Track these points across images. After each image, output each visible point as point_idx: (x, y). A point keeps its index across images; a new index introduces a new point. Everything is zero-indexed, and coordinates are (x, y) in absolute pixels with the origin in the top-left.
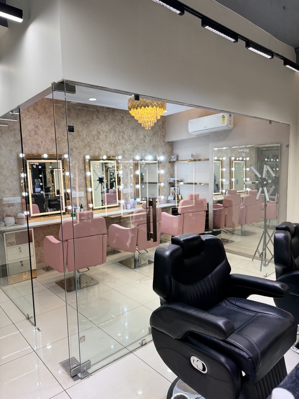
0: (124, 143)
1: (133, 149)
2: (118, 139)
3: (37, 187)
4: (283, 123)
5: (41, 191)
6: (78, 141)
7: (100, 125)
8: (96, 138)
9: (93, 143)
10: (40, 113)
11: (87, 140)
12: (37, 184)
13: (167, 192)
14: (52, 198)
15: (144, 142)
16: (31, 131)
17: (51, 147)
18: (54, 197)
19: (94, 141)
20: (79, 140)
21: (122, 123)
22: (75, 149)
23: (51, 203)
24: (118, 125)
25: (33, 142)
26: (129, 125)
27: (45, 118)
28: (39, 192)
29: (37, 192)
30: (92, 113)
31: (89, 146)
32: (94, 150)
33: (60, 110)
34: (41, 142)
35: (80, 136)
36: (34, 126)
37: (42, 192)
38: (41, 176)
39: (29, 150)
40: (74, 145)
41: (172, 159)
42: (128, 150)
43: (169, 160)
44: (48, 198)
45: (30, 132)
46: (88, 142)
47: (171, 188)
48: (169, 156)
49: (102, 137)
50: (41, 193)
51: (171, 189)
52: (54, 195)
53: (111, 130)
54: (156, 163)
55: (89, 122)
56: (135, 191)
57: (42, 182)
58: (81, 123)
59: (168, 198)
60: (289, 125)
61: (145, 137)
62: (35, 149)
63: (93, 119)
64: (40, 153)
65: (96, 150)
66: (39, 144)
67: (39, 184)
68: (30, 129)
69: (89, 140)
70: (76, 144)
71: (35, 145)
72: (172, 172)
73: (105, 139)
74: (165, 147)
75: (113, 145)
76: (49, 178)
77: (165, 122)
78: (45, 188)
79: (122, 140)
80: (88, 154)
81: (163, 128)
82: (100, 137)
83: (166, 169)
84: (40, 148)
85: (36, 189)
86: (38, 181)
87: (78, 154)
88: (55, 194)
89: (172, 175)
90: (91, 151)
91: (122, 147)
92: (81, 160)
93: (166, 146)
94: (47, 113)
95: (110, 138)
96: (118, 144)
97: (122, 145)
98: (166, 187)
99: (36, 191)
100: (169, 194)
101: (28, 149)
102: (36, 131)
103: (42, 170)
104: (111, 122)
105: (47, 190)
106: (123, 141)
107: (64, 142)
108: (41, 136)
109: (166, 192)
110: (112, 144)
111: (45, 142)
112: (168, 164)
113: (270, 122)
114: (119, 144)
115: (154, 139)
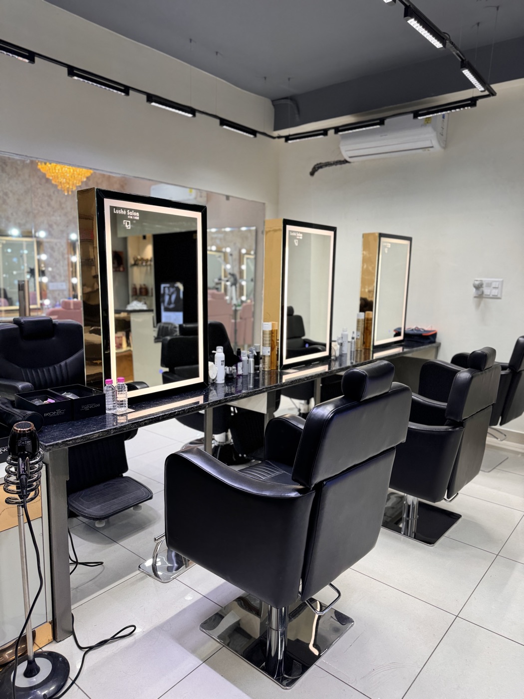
4: (252, 201)
60: (264, 204)
113: (228, 197)
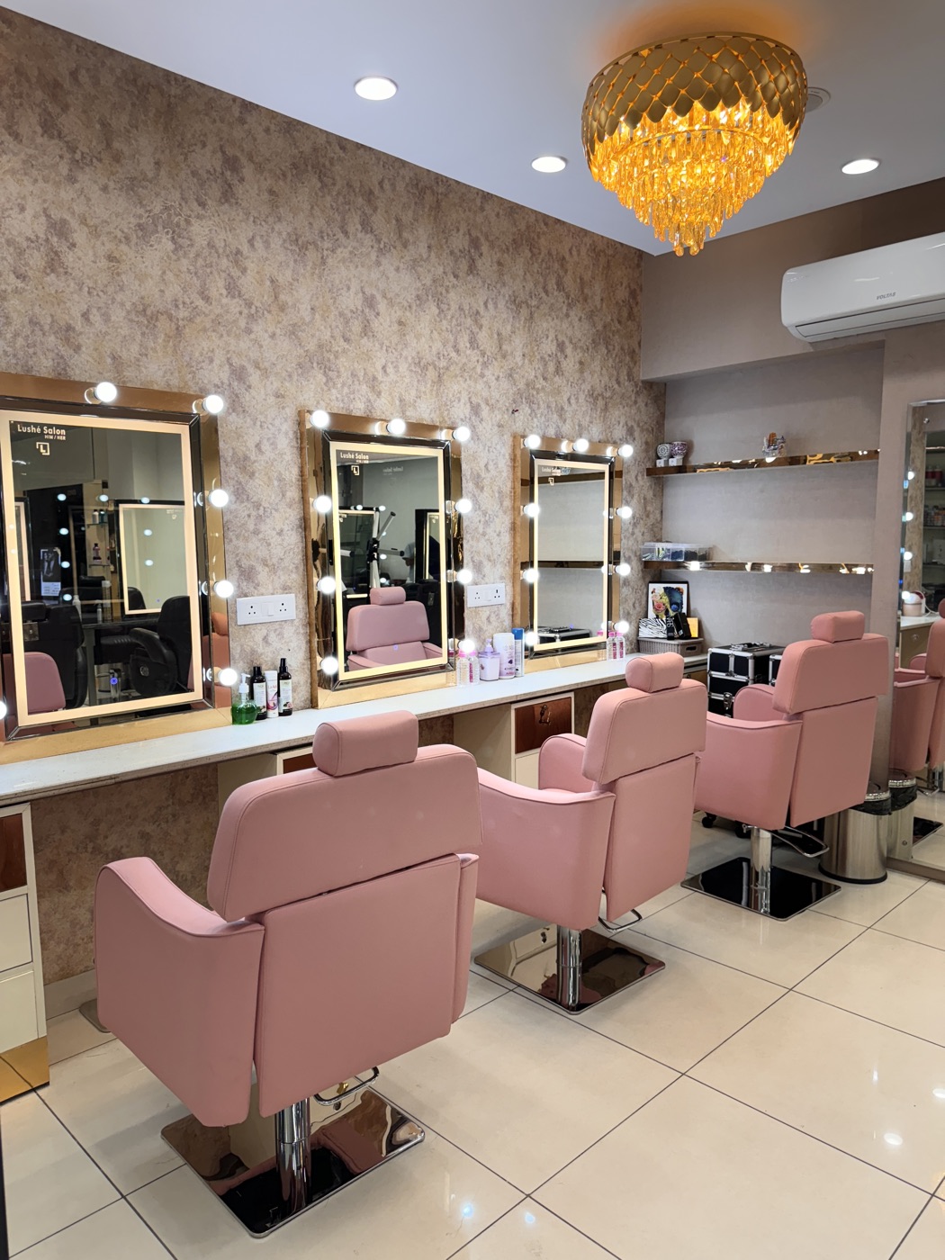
0: (479, 370)
1: (514, 401)
2: (451, 344)
3: (47, 580)
5: (62, 593)
6: (273, 336)
7: (378, 264)
8: (356, 326)
9: (344, 351)
10: (78, 156)
11: (313, 336)
12: (46, 564)
13: (637, 605)
14: (108, 624)
15: (558, 371)
16: (25, 244)
17: (135, 348)
18: (117, 619)
19: (347, 340)
20: (278, 331)
21: (472, 269)
22: (258, 372)
23: (104, 641)
24: (456, 276)
25: (37, 309)
26: (498, 286)
27: (105, 189)
28: (55, 598)
29: (49, 598)
30: (341, 199)
31: (326, 368)
32: (346, 390)
33: (186, 159)
34: (85, 316)
35: (282, 308)
36: (43, 219)
37: (67, 597)
38: (64, 531)
39: (15, 356)
40: (254, 354)
41: (659, 458)
42: (493, 401)
43: (649, 465)
44: (96, 620)
45: (21, 253)
46: (320, 346)
47: (652, 586)
48: (647, 443)
49: (384, 323)
50: (64, 602)
51: (650, 591)
52: (119, 607)
53: (424, 297)
54: (600, 475)
55: (327, 244)
56: (514, 596)
57: (66, 557)
58: (287, 245)
59: (638, 631)
61: (561, 347)
62: (50, 355)
63: (346, 233)
64: (77, 375)
65: (357, 387)
66: (69, 328)
67: (57, 564)
68: (20, 234)
69: (327, 335)
70: (261, 346)
71: (47, 328)
72: (658, 516)
73: (395, 339)
74: (636, 402)
75: (431, 374)
76: (96, 545)
77: (638, 291)
78: (81, 583)
79: (468, 352)
80: (318, 403)
81: (631, 316)
82: (375, 324)
83: (635, 500)
84: (78, 349)
85: (44, 585)
86: (51, 556)
87: (272, 400)
88: (122, 605)
89: (655, 529)
90: (334, 391)
91: (469, 386)
92: (287, 433)
93: (641, 404)
94: (117, 158)
95: (418, 337)
96: (452, 368)
97: (470, 377)
98: (632, 584)
99: (43, 593)
100: (642, 614)
101: (9, 350)
102: (56, 253)
103: (70, 507)
104: (425, 256)
105: (92, 589)
106: (474, 356)
107: (205, 330)
108: (81, 285)
109: (631, 605)
110: (425, 368)
111: (106, 318)
112: (645, 482)
114: (455, 369)
115: (596, 366)
